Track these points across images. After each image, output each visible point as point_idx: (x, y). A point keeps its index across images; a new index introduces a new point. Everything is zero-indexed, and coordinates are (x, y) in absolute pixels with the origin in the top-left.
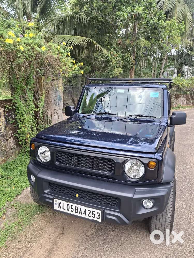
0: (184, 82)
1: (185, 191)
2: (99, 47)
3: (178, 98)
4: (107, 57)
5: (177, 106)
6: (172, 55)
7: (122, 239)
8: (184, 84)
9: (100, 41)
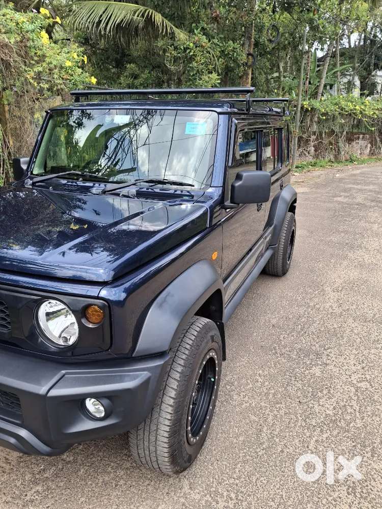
0: (366, 106)
1: (283, 351)
2: (168, 29)
3: (353, 140)
4: (185, 49)
5: (348, 157)
6: (352, 47)
7: (82, 470)
8: (364, 110)
9: (174, 14)
